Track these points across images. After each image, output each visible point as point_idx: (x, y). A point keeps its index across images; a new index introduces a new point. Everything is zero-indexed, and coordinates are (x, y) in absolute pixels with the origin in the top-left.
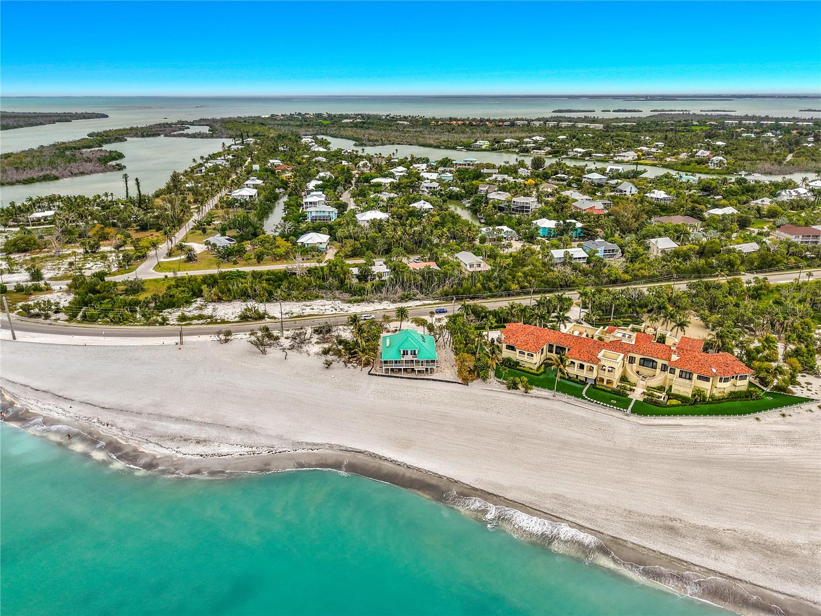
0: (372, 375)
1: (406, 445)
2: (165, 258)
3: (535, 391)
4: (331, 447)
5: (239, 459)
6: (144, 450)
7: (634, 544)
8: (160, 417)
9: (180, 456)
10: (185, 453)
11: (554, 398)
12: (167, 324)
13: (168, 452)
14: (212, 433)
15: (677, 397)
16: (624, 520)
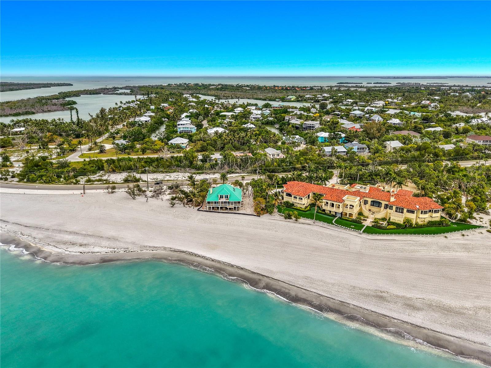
0: (200, 210)
1: (213, 247)
2: (87, 151)
3: (302, 220)
4: (165, 249)
5: (105, 255)
6: (45, 250)
7: (354, 305)
8: (60, 231)
9: (67, 253)
10: (70, 251)
11: (314, 224)
12: (79, 184)
13: (60, 250)
14: (91, 240)
15: (393, 224)
16: (350, 292)
